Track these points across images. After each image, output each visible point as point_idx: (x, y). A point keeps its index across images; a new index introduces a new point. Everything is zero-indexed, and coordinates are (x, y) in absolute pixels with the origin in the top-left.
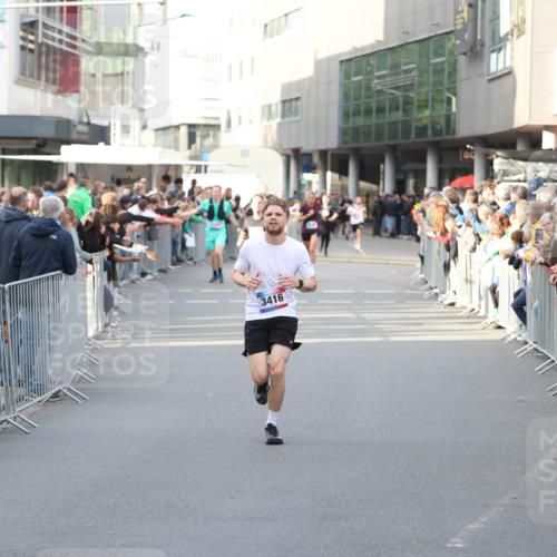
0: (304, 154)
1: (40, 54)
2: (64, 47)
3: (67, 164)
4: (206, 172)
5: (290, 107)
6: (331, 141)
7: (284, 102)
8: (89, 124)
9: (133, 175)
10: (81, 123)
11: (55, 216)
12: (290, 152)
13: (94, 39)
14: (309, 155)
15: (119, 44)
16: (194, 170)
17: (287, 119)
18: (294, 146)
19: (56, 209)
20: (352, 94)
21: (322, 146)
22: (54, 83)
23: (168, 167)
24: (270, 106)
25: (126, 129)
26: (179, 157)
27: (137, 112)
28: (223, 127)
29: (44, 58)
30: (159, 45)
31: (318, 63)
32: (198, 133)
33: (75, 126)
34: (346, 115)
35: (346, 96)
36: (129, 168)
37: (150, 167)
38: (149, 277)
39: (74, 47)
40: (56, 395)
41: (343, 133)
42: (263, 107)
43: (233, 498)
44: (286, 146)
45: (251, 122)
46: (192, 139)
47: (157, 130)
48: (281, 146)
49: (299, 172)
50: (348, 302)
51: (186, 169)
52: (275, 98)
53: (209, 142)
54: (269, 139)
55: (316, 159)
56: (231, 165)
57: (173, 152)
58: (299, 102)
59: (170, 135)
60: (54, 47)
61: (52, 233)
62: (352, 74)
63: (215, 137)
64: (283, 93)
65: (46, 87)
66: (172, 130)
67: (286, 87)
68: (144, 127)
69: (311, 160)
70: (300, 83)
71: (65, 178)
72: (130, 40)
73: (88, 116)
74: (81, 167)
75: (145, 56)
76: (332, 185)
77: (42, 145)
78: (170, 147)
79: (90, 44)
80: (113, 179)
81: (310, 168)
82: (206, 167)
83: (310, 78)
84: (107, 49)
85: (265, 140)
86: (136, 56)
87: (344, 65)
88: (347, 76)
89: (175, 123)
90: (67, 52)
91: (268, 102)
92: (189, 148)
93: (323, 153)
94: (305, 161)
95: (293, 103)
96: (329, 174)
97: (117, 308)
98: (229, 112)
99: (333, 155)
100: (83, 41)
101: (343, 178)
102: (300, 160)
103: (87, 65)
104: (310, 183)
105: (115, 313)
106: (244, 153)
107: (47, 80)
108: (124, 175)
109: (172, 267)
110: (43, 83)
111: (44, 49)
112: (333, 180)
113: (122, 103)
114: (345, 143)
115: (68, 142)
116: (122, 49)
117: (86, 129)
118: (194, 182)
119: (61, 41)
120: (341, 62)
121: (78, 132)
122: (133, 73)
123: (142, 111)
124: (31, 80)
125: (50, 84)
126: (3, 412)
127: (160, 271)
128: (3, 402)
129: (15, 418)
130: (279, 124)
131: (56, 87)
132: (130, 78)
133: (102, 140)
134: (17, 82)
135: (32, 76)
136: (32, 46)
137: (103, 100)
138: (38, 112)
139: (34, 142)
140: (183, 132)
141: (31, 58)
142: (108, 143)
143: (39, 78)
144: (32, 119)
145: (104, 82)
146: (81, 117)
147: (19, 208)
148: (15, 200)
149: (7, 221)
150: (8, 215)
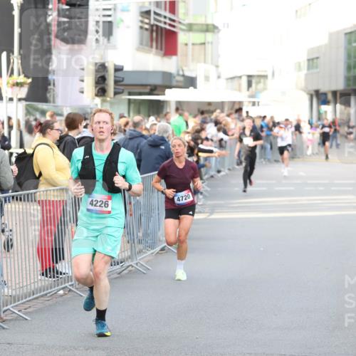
0: (322, 94)
1: (152, 31)
2: (168, 27)
3: (169, 102)
4: (258, 105)
5: (313, 63)
6: (340, 85)
7: (309, 60)
8: (183, 76)
9: (212, 108)
10: (178, 75)
12: (313, 93)
13: (187, 22)
14: (325, 94)
15: (202, 25)
16: (251, 104)
17: (311, 71)
18: (316, 88)
19: (166, 131)
20: (353, 55)
21: (334, 88)
22: (161, 49)
23: (234, 103)
24: (300, 63)
25: (207, 78)
26: (241, 96)
27: (214, 68)
28: (270, 77)
29: (154, 34)
30: (228, 24)
31: (331, 35)
32: (254, 81)
33: (174, 77)
34: (349, 68)
35: (349, 56)
36: (210, 104)
37: (223, 103)
38: (222, 173)
39: (174, 26)
40: (162, 249)
41: (347, 79)
42: (296, 64)
43: (276, 315)
44: (310, 89)
46: (250, 84)
47: (227, 79)
48: (307, 88)
49: (319, 105)
51: (245, 104)
52: (303, 58)
53: (261, 86)
54: (299, 84)
55: (330, 97)
56: (275, 101)
57: (237, 93)
58: (318, 60)
59: (236, 83)
60: (161, 28)
61: (162, 145)
62: (353, 41)
63: (265, 84)
64: (308, 55)
65: (156, 52)
66: (236, 79)
67: (311, 51)
68: (219, 77)
69: (326, 97)
70: (319, 48)
72: (209, 21)
73: (183, 71)
74: (179, 103)
75: (218, 32)
77: (154, 90)
78: (236, 90)
79: (184, 25)
80: (199, 110)
81: (326, 102)
82: (258, 102)
83: (326, 45)
84: (195, 27)
85: (297, 84)
86: (213, 32)
87: (347, 36)
88: (349, 42)
89: (239, 75)
90: (169, 30)
91: (299, 61)
92: (248, 90)
93: (334, 93)
94: (323, 97)
95: (315, 61)
96: (338, 106)
97: (201, 193)
98: (273, 68)
99: (340, 94)
100: (180, 23)
101: (347, 108)
102: (320, 97)
103: (182, 38)
104: (326, 112)
105: (200, 197)
106: (283, 93)
107: (157, 48)
108: (206, 108)
109: (237, 167)
110: (154, 49)
111: (155, 28)
112: (340, 110)
113: (205, 62)
114: (348, 86)
115: (170, 87)
116: (205, 28)
117: (181, 79)
119: (165, 23)
120: (346, 34)
121: (177, 81)
122: (212, 43)
123: (217, 66)
124: (146, 48)
125: (159, 51)
126: (130, 260)
127: (229, 169)
128: (129, 254)
129: (137, 264)
130: (306, 75)
131: (163, 52)
132: (210, 45)
133: (192, 86)
134: (138, 49)
135: (147, 45)
136: (147, 26)
137: (193, 60)
138: (151, 69)
139: (149, 87)
140: (244, 81)
141: (147, 34)
142: (195, 87)
143: (152, 46)
144: (147, 73)
145: (193, 49)
146: (178, 71)
147: (138, 130)
148: (136, 125)
149: (130, 139)
150: (131, 134)
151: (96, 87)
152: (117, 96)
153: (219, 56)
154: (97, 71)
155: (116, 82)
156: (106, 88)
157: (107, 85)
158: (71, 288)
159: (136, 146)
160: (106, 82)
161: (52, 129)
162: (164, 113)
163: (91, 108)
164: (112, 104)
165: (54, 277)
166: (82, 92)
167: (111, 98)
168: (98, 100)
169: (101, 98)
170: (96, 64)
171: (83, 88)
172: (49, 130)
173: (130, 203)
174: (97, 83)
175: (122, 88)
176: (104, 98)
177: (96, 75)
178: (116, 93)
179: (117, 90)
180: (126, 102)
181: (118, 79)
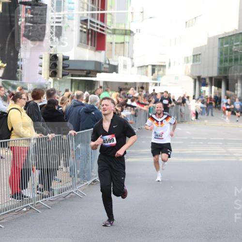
0: (203, 79)
1: (88, 33)
2: (99, 31)
3: (99, 81)
4: (159, 85)
5: (197, 57)
6: (214, 73)
7: (194, 56)
8: (109, 64)
9: (128, 87)
10: (106, 63)
11: (95, 104)
12: (196, 78)
13: (112, 28)
14: (205, 79)
15: (122, 30)
16: (154, 85)
17: (196, 63)
18: (198, 75)
19: (95, 101)
20: (224, 53)
21: (210, 75)
22: (94, 46)
24: (188, 58)
25: (125, 66)
26: (147, 79)
27: (130, 60)
28: (167, 66)
29: (90, 36)
30: (140, 30)
31: (209, 39)
32: (156, 69)
33: (103, 65)
34: (221, 62)
35: (221, 54)
36: (126, 84)
37: (135, 83)
39: (103, 31)
40: (94, 182)
41: (220, 69)
42: (185, 58)
44: (194, 75)
45: (179, 64)
46: (153, 71)
47: (138, 67)
48: (192, 74)
49: (200, 86)
50: (221, 143)
51: (150, 84)
52: (190, 54)
53: (161, 72)
54: (187, 72)
55: (208, 81)
56: (170, 83)
57: (145, 77)
58: (200, 56)
59: (144, 70)
60: (95, 31)
61: (93, 111)
62: (224, 43)
63: (163, 71)
64: (194, 52)
65: (91, 48)
66: (145, 67)
67: (195, 49)
68: (133, 66)
69: (205, 81)
70: (201, 47)
71: (98, 87)
72: (127, 28)
73: (109, 61)
74: (106, 83)
75: (133, 35)
76: (214, 92)
77: (89, 73)
78: (144, 75)
79: (110, 30)
81: (205, 85)
82: (159, 84)
83: (205, 46)
84: (117, 32)
85: (185, 72)
86: (130, 35)
87: (220, 40)
88: (222, 44)
89: (146, 65)
90: (100, 33)
91: (187, 56)
92: (152, 75)
93: (211, 78)
94: (203, 81)
95: (198, 56)
96: (213, 87)
98: (170, 60)
99: (215, 79)
100: (107, 28)
101: (219, 89)
102: (201, 81)
103: (109, 38)
104: (205, 91)
106: (176, 78)
107: (91, 45)
108: (124, 86)
110: (89, 46)
111: (90, 31)
112: (215, 90)
113: (124, 56)
114: (220, 73)
115: (100, 72)
116: (124, 32)
117: (107, 66)
118: (154, 90)
119: (97, 28)
120: (219, 39)
121: (105, 68)
122: (129, 43)
123: (132, 59)
124: (84, 45)
125: (93, 47)
126: (71, 189)
127: (139, 129)
128: (71, 184)
129: (76, 191)
130: (192, 66)
131: (95, 48)
132: (127, 44)
133: (115, 71)
134: (78, 46)
135: (85, 43)
136: (85, 30)
137: (115, 54)
138: (87, 59)
139: (85, 72)
140: (150, 68)
141: (85, 35)
142: (117, 72)
143: (88, 44)
144: (85, 62)
145: (116, 46)
146: (106, 61)
147: (80, 100)
148: (78, 97)
149: (74, 106)
150: (75, 103)
151: (50, 71)
152: (64, 77)
153: (133, 51)
154: (51, 60)
155: (64, 68)
156: (57, 71)
157: (58, 69)
158: (31, 206)
159: (78, 111)
160: (57, 67)
161: (21, 98)
162: (95, 89)
163: (46, 85)
164: (60, 82)
165: (20, 199)
166: (41, 74)
167: (60, 78)
168: (51, 80)
169: (54, 78)
170: (51, 54)
171: (41, 71)
172: (18, 99)
173: (73, 150)
174: (51, 68)
175: (68, 71)
176: (55, 78)
177: (50, 63)
178: (63, 75)
179: (65, 73)
180: (70, 81)
181: (65, 65)
